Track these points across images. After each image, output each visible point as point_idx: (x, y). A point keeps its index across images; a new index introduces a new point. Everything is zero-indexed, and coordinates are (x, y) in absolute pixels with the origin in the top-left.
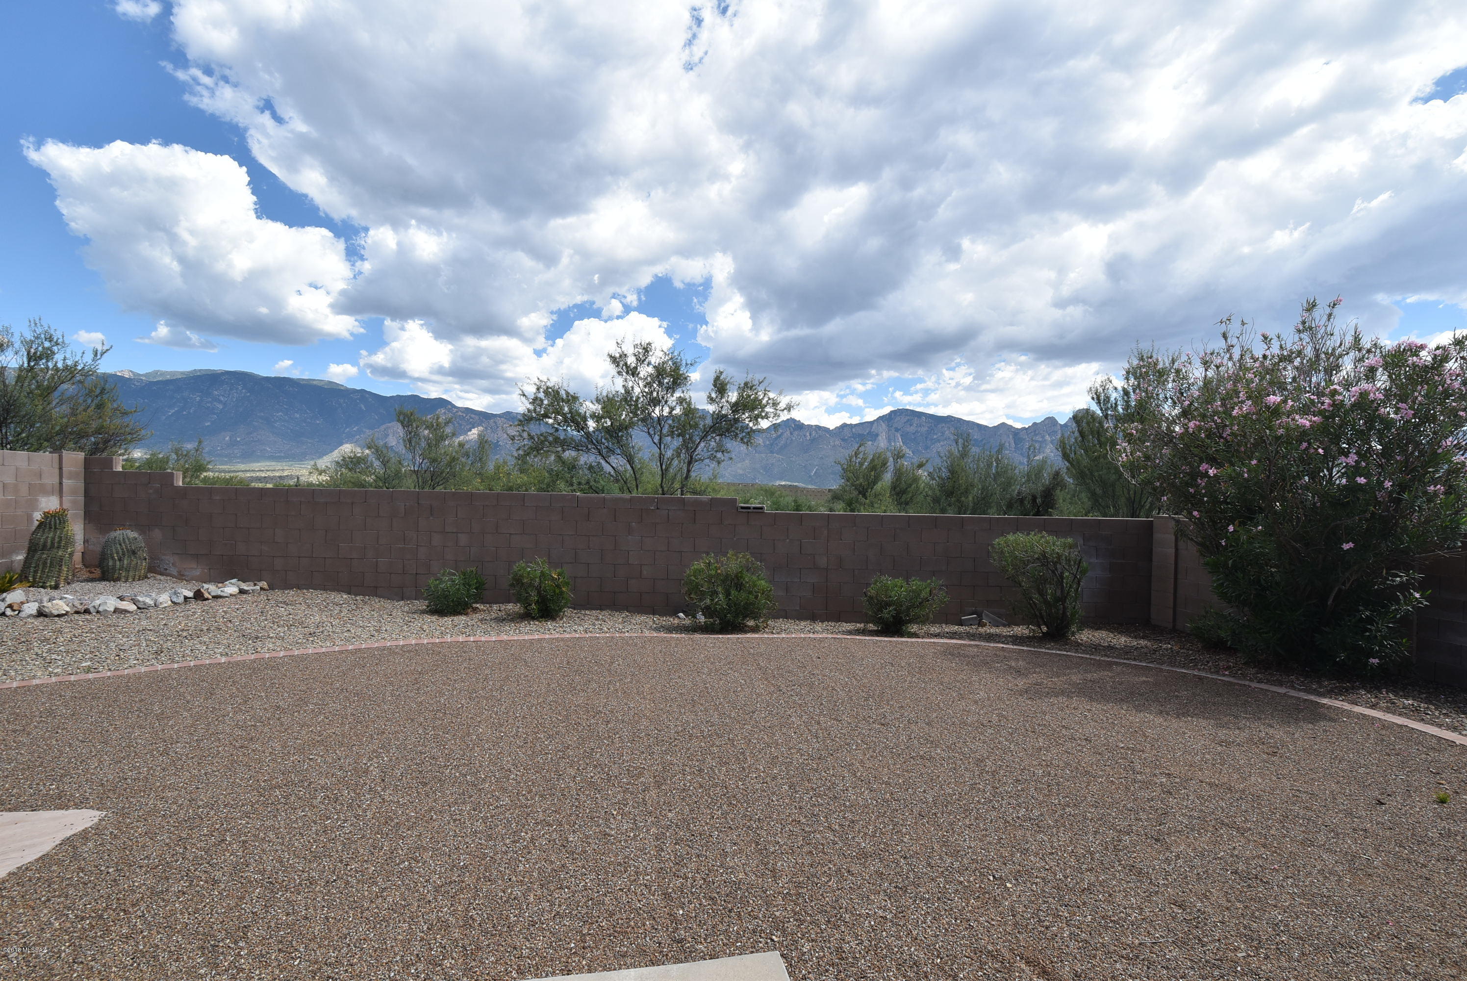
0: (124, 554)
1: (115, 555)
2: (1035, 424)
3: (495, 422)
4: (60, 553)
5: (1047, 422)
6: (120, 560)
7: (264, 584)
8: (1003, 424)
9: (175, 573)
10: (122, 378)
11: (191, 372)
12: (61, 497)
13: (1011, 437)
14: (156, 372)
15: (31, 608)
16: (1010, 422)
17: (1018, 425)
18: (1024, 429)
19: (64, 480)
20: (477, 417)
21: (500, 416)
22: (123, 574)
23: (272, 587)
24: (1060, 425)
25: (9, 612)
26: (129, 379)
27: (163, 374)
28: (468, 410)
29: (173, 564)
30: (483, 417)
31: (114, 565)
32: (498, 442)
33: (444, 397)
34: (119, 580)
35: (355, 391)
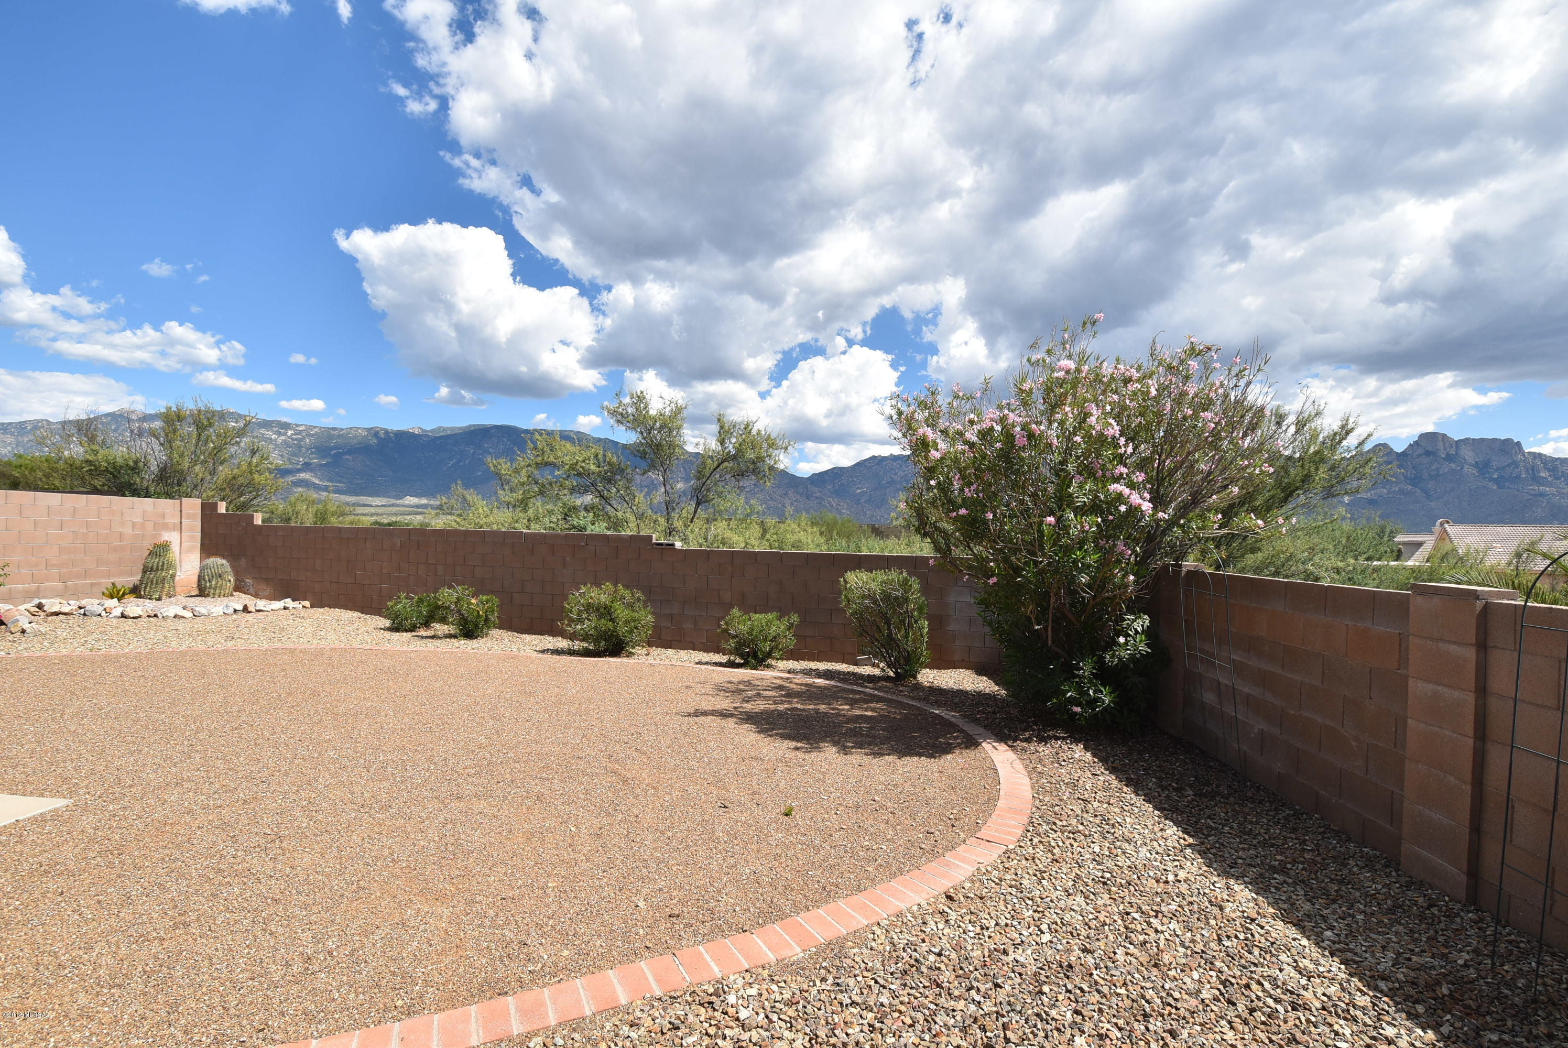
6: (210, 581)
7: (307, 604)
10: (413, 435)
11: (467, 427)
12: (181, 533)
14: (439, 428)
15: (116, 612)
19: (184, 520)
22: (212, 592)
24: (1397, 453)
26: (419, 435)
27: (445, 429)
31: (205, 585)
34: (208, 596)
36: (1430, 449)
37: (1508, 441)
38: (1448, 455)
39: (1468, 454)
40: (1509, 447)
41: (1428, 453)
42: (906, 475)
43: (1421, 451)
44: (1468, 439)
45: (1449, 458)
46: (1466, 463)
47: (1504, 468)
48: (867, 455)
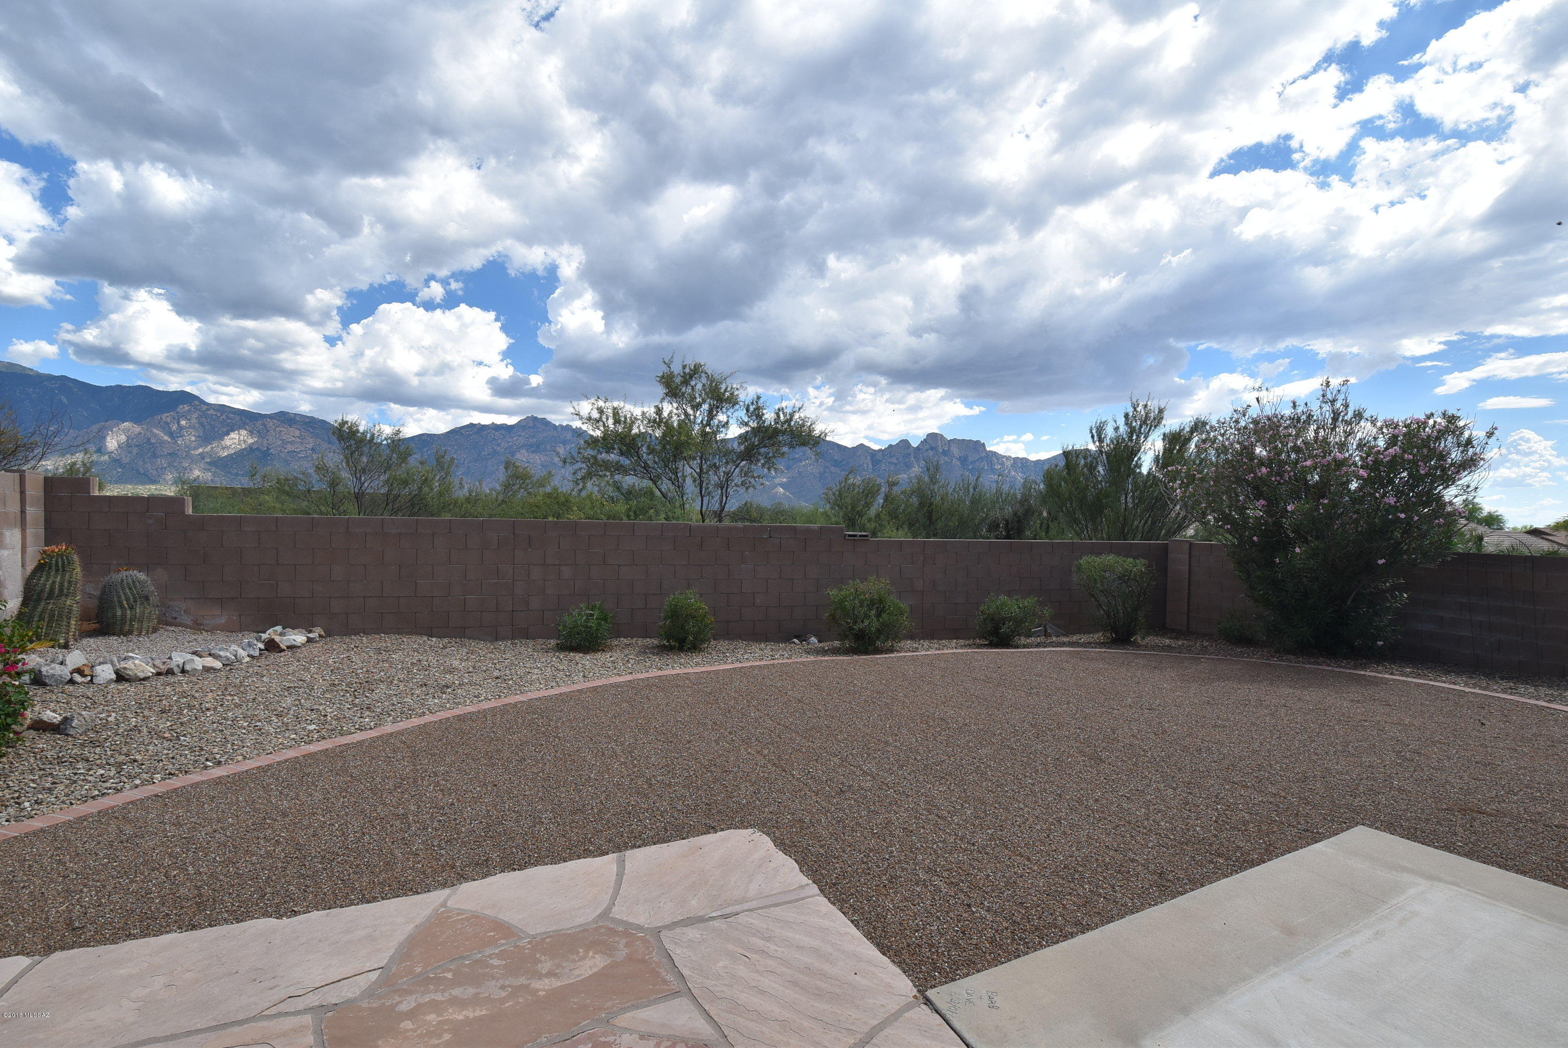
0: (135, 601)
1: (125, 602)
2: (890, 446)
3: (264, 425)
4: (68, 602)
5: (901, 445)
6: (131, 608)
7: (321, 631)
8: (862, 445)
9: (190, 623)
12: (23, 530)
13: (869, 458)
15: (105, 673)
16: (867, 443)
17: (876, 447)
18: (880, 450)
19: (28, 508)
20: (237, 418)
21: (271, 417)
22: (136, 626)
23: (329, 633)
24: (913, 447)
25: (78, 678)
28: (222, 408)
29: (185, 611)
30: (245, 419)
31: (124, 616)
32: (268, 449)
33: (188, 389)
34: (131, 634)
35: (51, 378)
36: (933, 445)
37: (978, 442)
38: (944, 450)
39: (955, 451)
40: (977, 446)
41: (932, 449)
42: (511, 447)
43: (928, 447)
44: (955, 439)
45: (945, 453)
46: (954, 457)
47: (975, 461)
48: (465, 422)
